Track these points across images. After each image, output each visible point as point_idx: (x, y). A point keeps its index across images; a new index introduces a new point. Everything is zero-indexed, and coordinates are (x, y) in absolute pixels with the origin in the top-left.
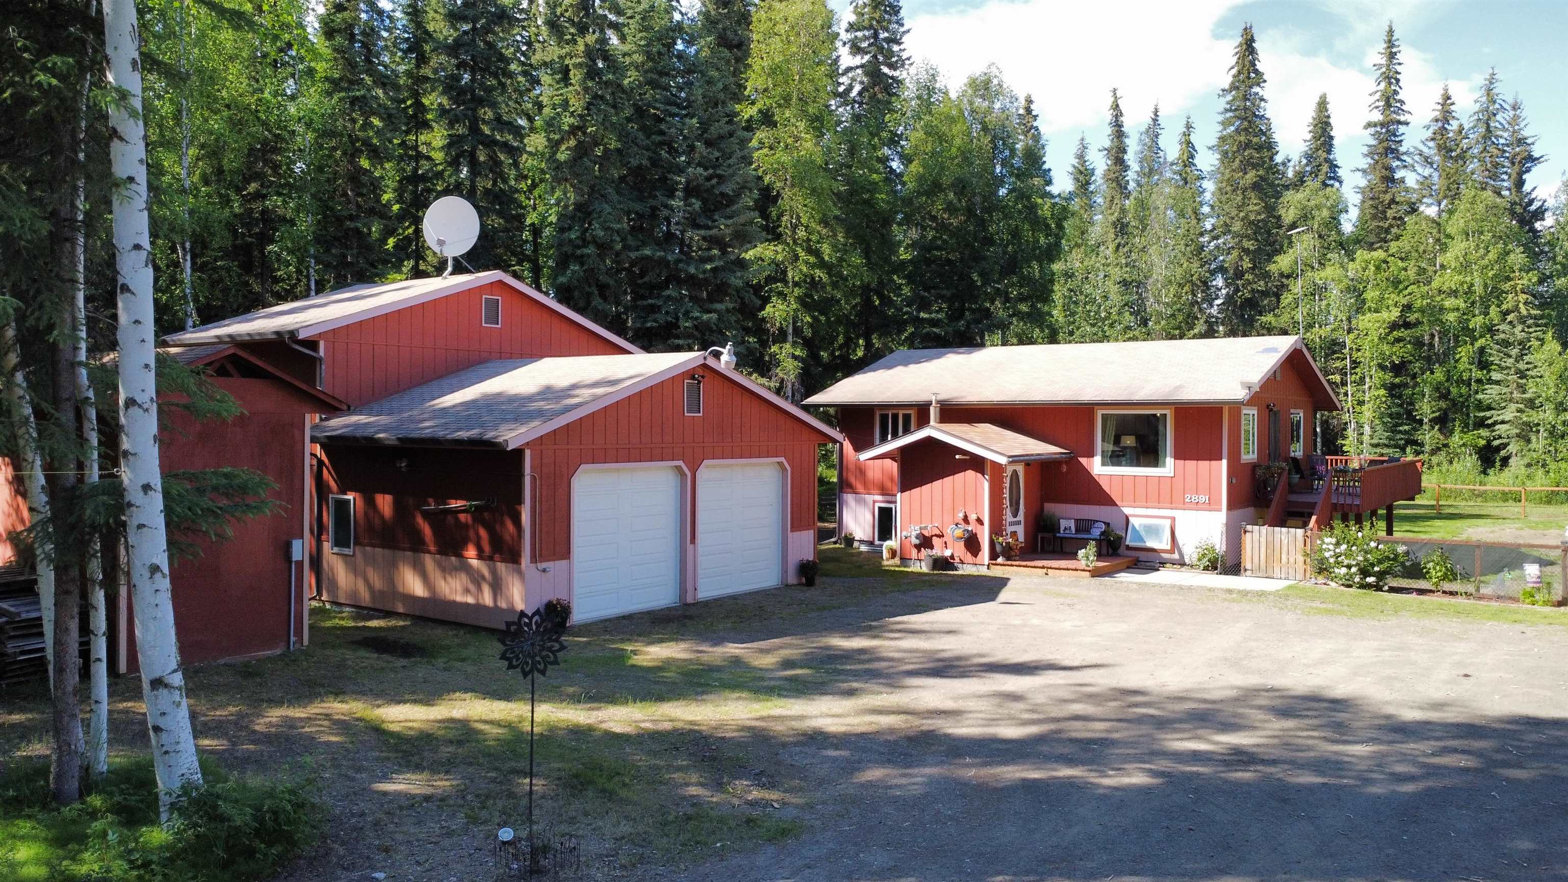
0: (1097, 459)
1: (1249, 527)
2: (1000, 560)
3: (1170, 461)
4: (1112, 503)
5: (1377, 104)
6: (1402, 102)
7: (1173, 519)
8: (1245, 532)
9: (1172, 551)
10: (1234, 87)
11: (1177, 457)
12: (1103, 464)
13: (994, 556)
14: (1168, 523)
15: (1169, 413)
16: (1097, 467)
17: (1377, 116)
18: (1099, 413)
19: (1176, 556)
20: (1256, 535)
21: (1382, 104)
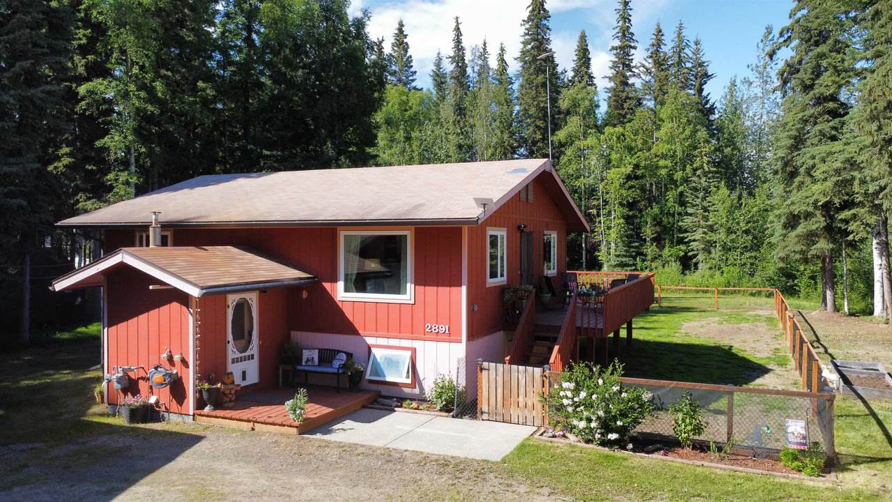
0: (341, 285)
1: (485, 364)
2: (207, 409)
3: (410, 287)
4: (355, 332)
5: (617, 35)
6: (632, 34)
7: (414, 351)
8: (482, 369)
9: (413, 386)
10: (530, 19)
11: (417, 282)
12: (347, 290)
13: (200, 405)
14: (408, 354)
15: (409, 234)
16: (340, 292)
17: (617, 43)
18: (342, 234)
19: (417, 391)
20: (492, 372)
21: (620, 34)
